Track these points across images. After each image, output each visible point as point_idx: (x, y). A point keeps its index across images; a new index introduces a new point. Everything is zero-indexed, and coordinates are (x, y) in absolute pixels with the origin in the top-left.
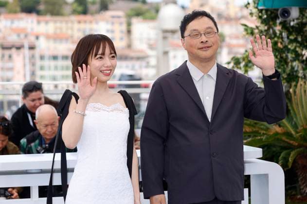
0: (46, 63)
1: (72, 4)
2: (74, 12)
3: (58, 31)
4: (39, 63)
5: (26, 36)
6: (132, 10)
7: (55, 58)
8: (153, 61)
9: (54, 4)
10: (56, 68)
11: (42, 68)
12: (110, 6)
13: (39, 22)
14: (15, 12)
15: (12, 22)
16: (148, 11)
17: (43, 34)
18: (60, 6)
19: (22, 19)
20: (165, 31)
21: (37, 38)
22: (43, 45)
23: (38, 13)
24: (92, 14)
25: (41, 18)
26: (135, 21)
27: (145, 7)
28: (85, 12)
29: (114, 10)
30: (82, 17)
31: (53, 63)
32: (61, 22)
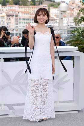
0: (21, 21)
1: (30, 2)
2: (31, 5)
3: (26, 11)
4: (19, 21)
5: (15, 12)
6: (50, 4)
7: (24, 19)
8: (58, 21)
9: (24, 2)
10: (24, 23)
11: (20, 23)
12: (43, 3)
13: (19, 8)
14: (12, 4)
15: (11, 8)
16: (55, 4)
17: (20, 12)
18: (26, 2)
19: (14, 7)
20: (62, 11)
21: (19, 13)
22: (21, 15)
23: (19, 5)
24: (37, 5)
25: (20, 6)
26: (51, 8)
27: (54, 3)
28: (34, 5)
29: (44, 4)
30: (33, 6)
31: (23, 21)
32: (27, 8)
